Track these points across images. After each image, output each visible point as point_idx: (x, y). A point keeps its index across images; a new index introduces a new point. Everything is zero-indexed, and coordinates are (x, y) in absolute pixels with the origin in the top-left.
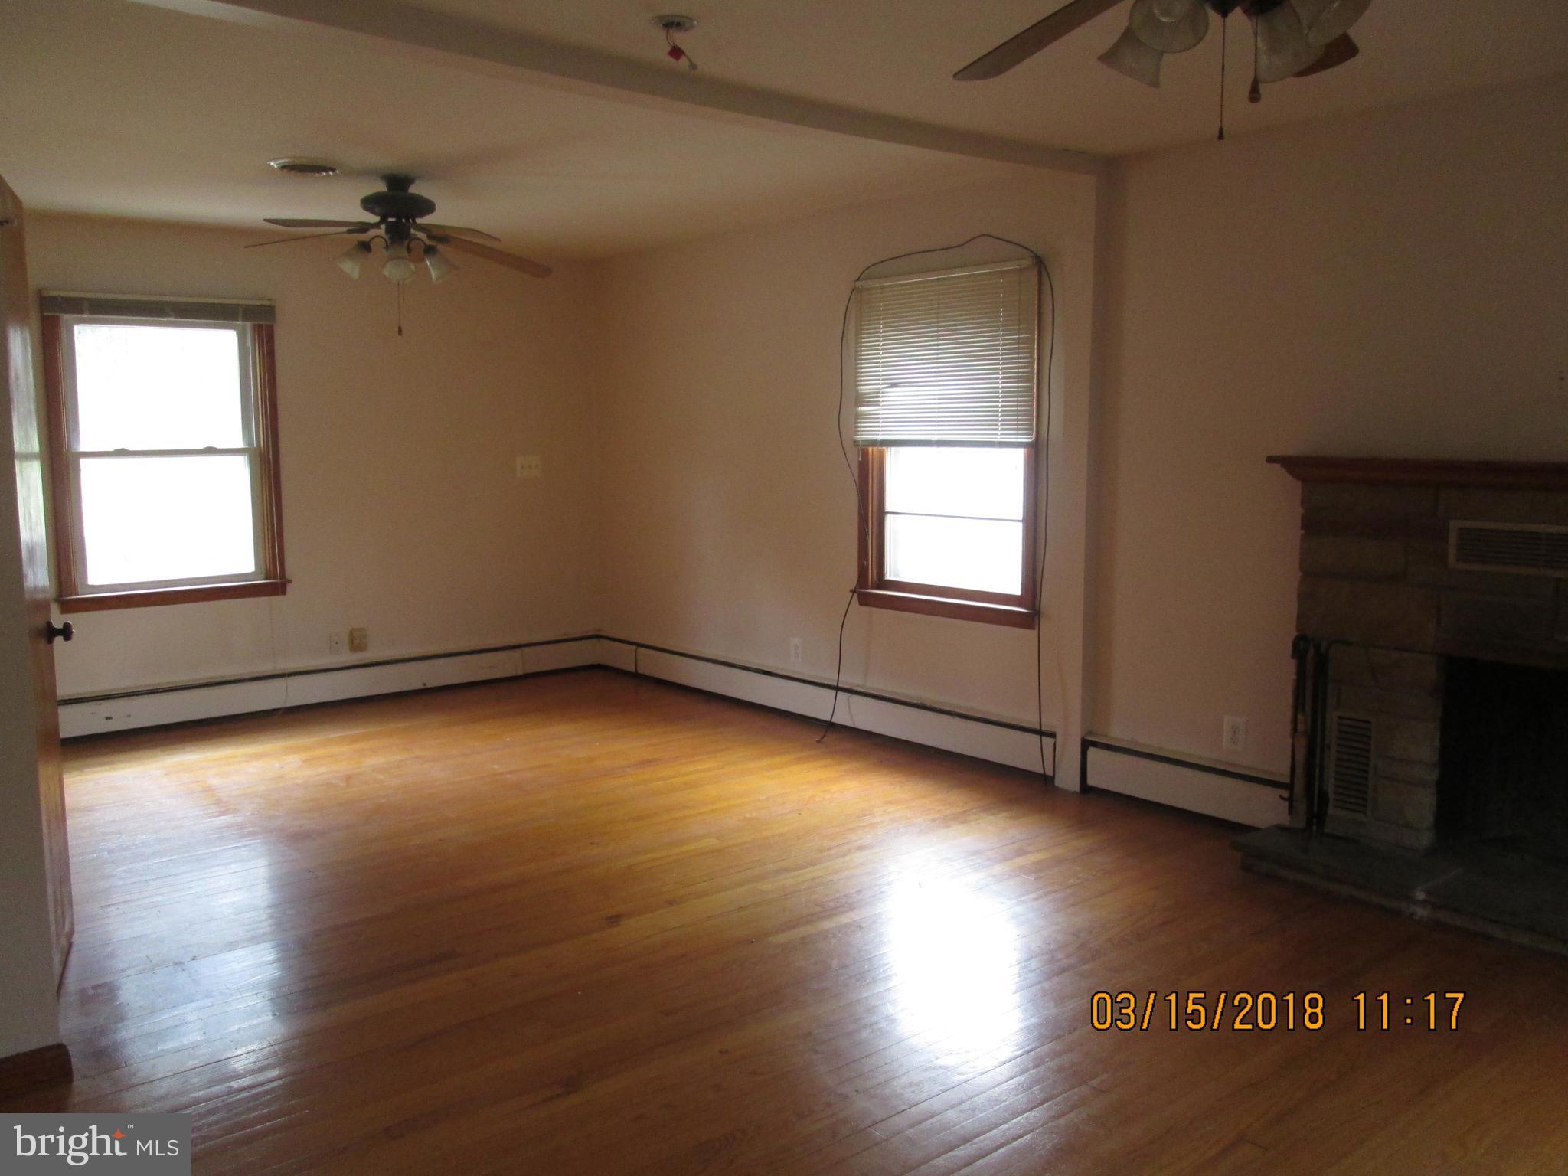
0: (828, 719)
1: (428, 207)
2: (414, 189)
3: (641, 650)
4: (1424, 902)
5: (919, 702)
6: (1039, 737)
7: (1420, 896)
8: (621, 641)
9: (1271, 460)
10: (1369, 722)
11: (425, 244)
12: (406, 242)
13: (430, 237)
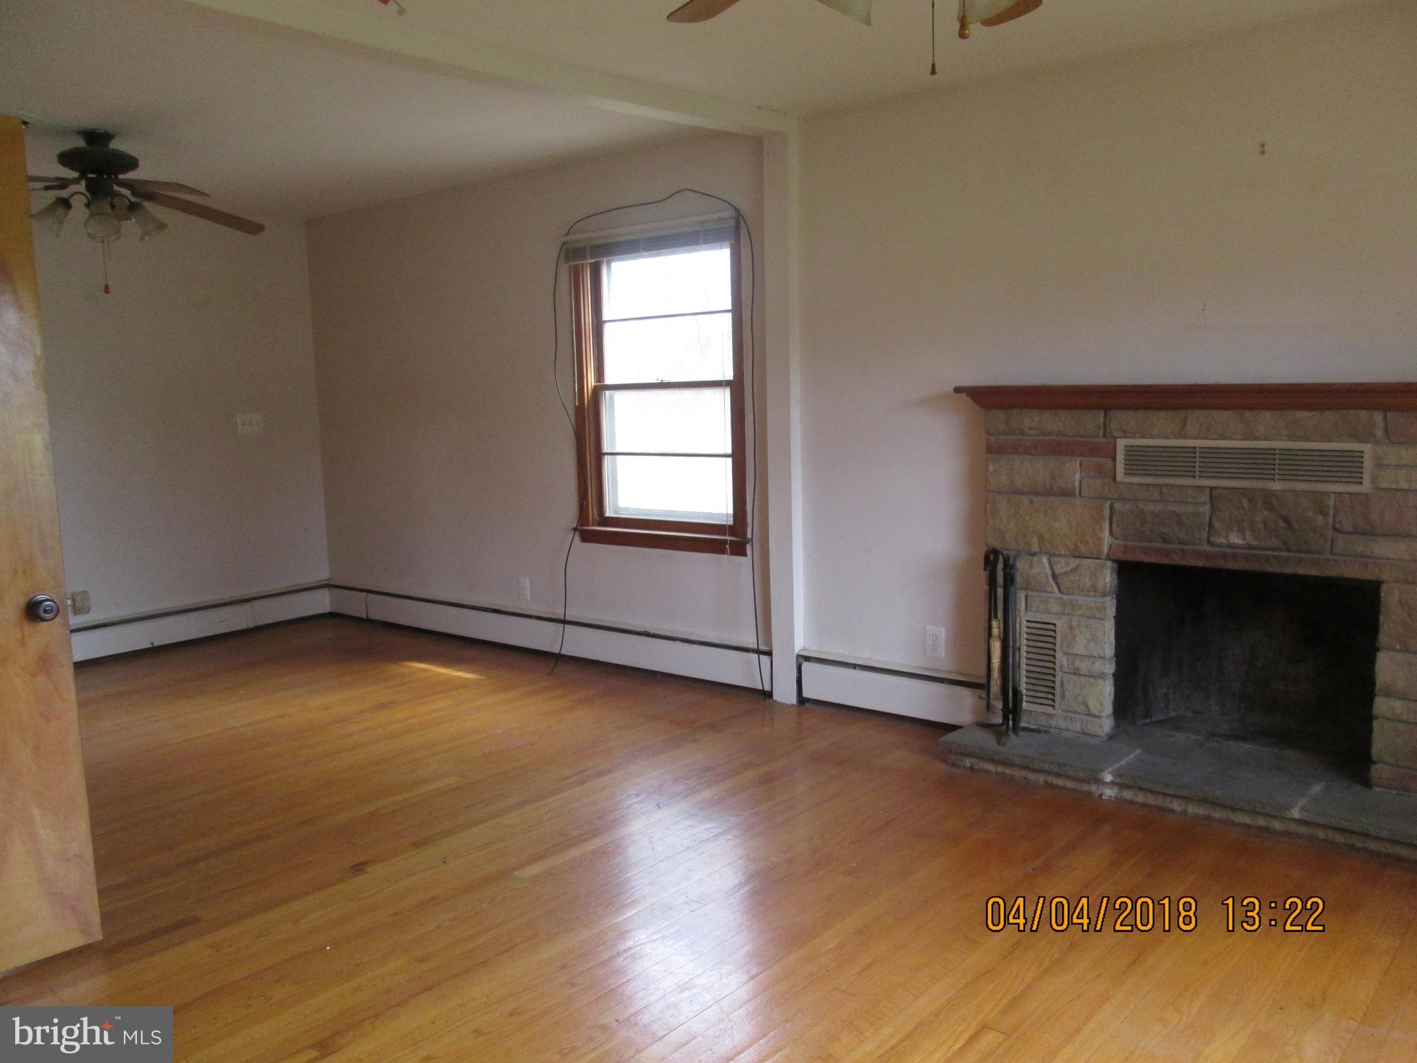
0: (558, 652)
1: (132, 163)
2: (115, 145)
3: (372, 596)
4: (1112, 783)
5: (643, 630)
6: (757, 655)
7: (1108, 778)
8: (352, 589)
9: (958, 390)
10: (1054, 625)
11: (129, 200)
12: (109, 199)
13: (134, 194)
